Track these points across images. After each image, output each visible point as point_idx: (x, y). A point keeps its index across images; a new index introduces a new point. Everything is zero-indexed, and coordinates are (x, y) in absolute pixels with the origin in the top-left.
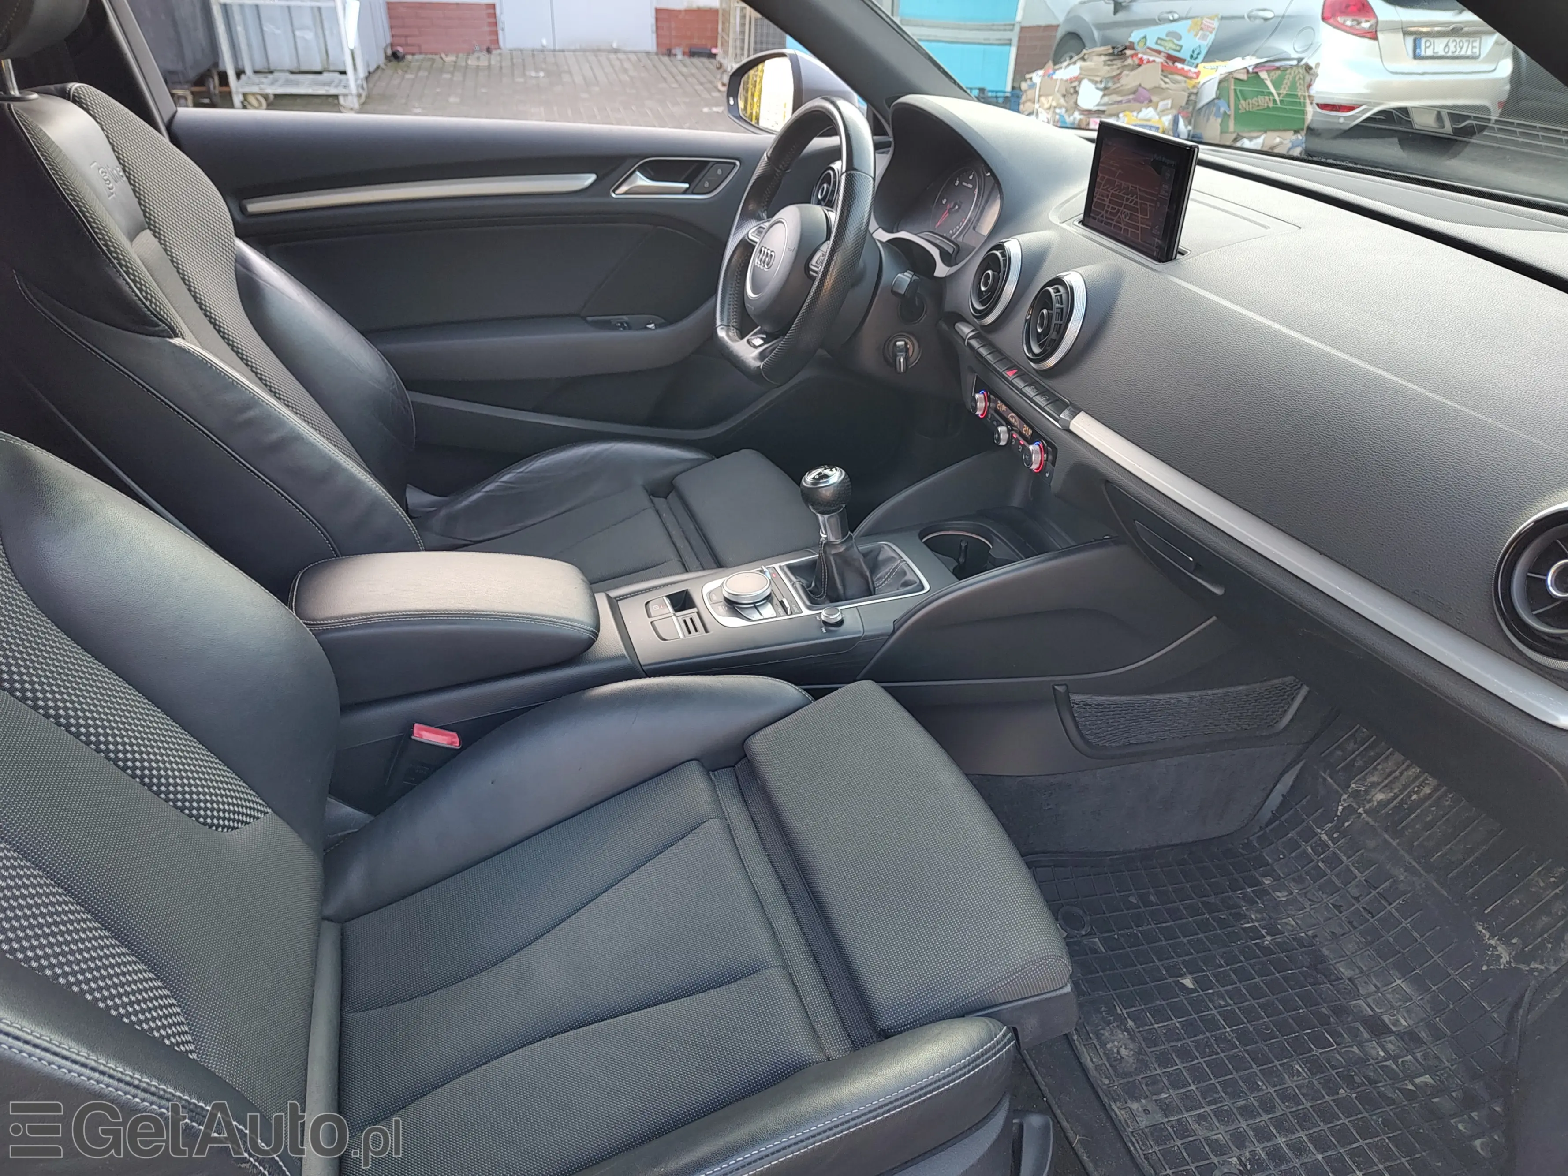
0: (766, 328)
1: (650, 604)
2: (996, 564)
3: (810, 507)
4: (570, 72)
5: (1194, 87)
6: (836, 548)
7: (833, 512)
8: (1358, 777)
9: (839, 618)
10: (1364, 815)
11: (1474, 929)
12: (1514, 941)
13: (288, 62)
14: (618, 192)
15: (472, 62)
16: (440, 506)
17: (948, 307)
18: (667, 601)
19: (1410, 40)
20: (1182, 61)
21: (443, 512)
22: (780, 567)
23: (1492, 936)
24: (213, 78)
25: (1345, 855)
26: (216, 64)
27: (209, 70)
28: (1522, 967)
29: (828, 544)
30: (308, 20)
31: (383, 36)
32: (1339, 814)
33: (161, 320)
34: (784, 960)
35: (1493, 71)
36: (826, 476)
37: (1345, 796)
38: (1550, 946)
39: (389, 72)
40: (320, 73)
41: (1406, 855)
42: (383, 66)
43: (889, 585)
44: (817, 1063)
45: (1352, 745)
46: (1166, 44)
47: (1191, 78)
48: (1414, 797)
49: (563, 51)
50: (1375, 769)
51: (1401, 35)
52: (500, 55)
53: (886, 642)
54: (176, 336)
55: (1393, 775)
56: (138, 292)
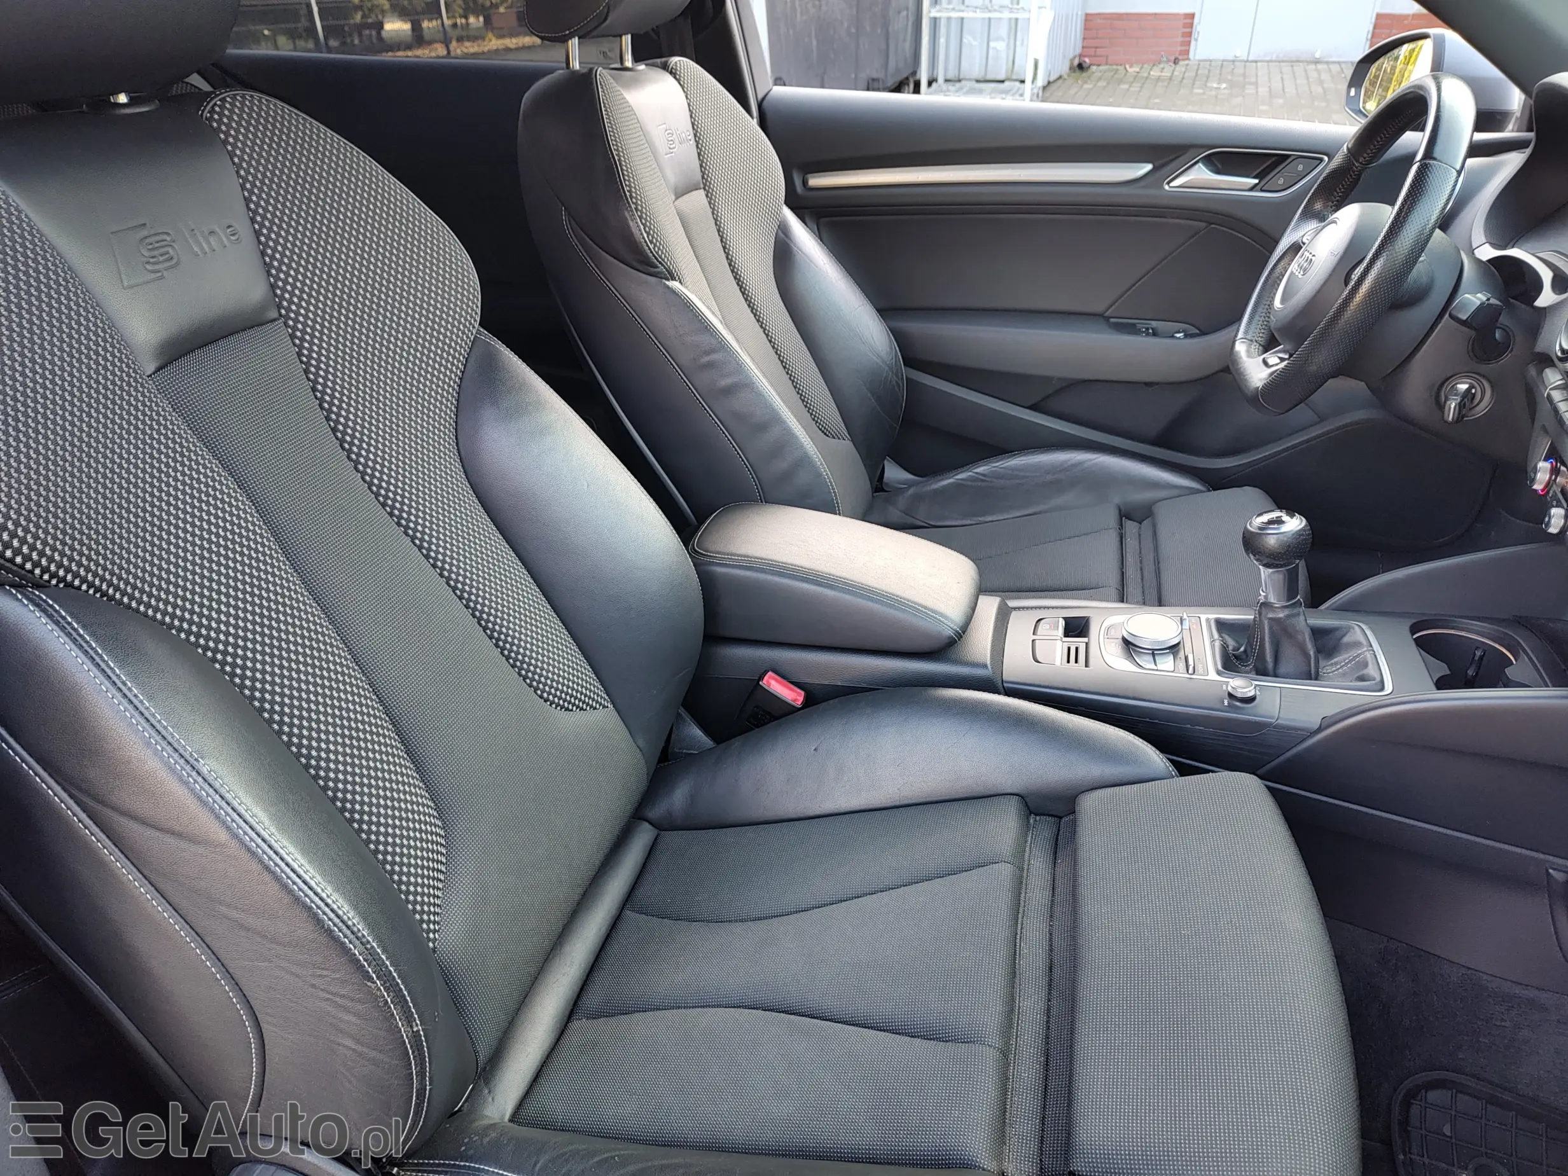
0: (1288, 347)
1: (1042, 621)
2: (1508, 684)
3: (1252, 557)
4: (1256, 84)
6: (1274, 612)
7: (1281, 566)
9: (1251, 694)
13: (977, 73)
14: (1172, 184)
15: (1155, 73)
16: (911, 484)
17: (1540, 347)
18: (1062, 623)
21: (911, 491)
22: (1208, 620)
24: (908, 85)
26: (914, 73)
27: (907, 78)
29: (1266, 605)
30: (1003, 31)
31: (1073, 46)
33: (660, 263)
34: (1007, 1044)
36: (1283, 522)
39: (1070, 81)
40: (1003, 82)
42: (1066, 77)
43: (1344, 675)
44: (984, 1169)
49: (1256, 62)
52: (1187, 65)
53: (1304, 740)
54: (673, 279)
56: (645, 235)
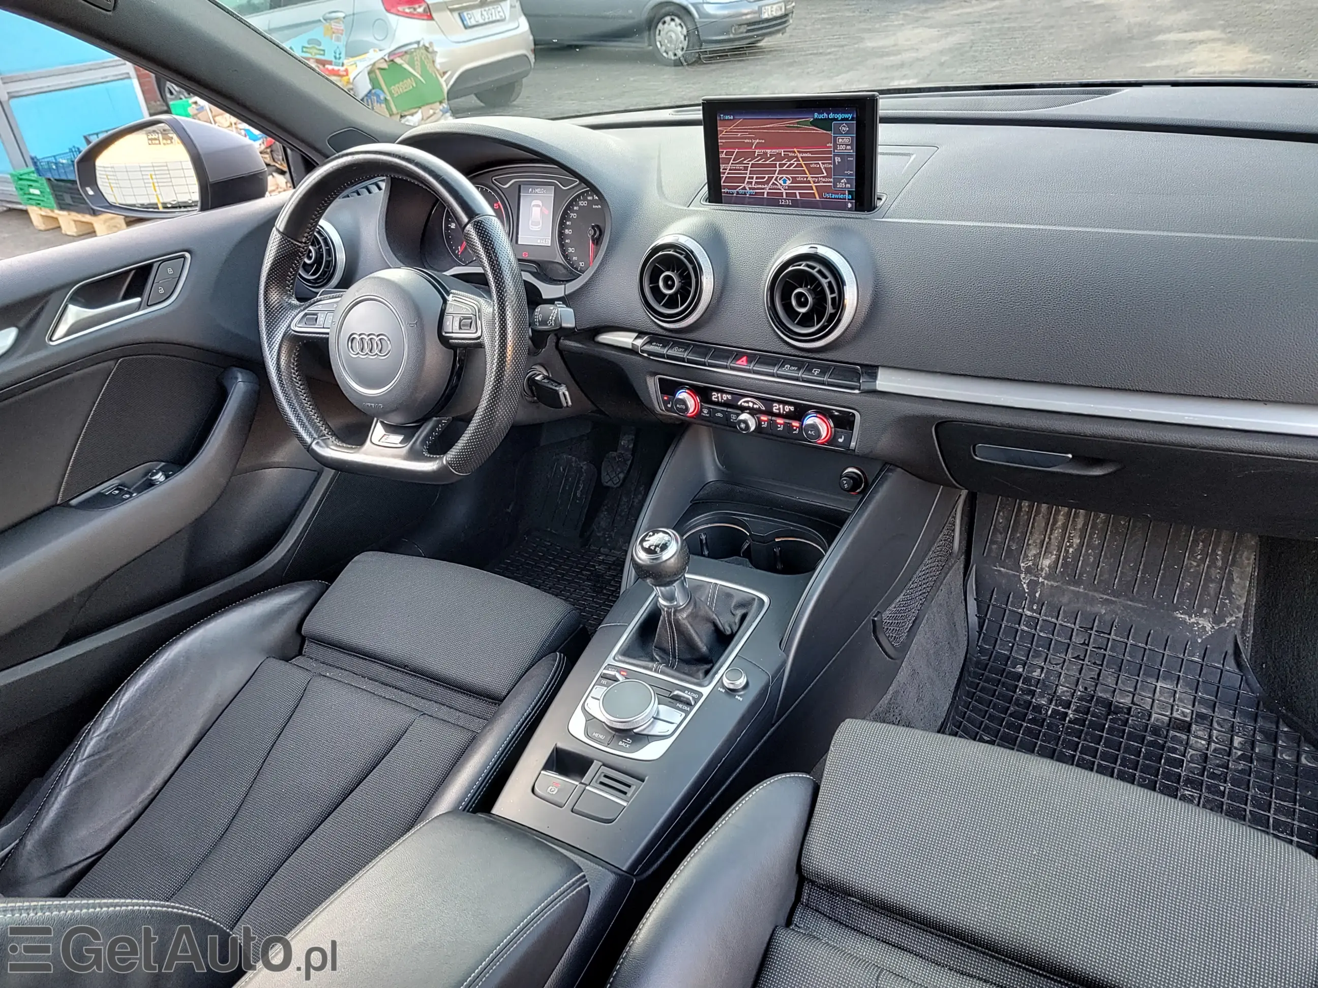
5: (348, 82)
6: (686, 611)
8: (1022, 557)
10: (1046, 582)
11: (1176, 618)
12: (1205, 611)
14: (55, 337)
19: (456, 14)
20: (330, 63)
22: (616, 661)
23: (1190, 616)
25: (1052, 618)
28: (1222, 625)
32: (1027, 591)
35: (518, 27)
37: (1023, 576)
38: (1227, 601)
41: (1096, 594)
45: (999, 536)
46: (311, 51)
47: (342, 76)
48: (1071, 550)
50: (1028, 545)
51: (449, 13)
55: (1045, 543)
